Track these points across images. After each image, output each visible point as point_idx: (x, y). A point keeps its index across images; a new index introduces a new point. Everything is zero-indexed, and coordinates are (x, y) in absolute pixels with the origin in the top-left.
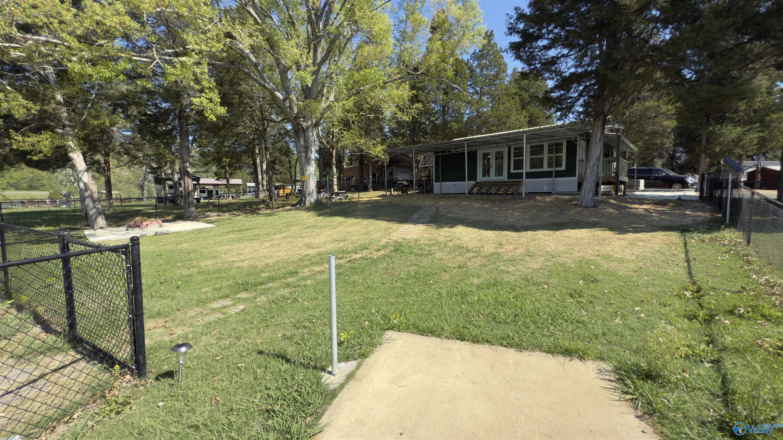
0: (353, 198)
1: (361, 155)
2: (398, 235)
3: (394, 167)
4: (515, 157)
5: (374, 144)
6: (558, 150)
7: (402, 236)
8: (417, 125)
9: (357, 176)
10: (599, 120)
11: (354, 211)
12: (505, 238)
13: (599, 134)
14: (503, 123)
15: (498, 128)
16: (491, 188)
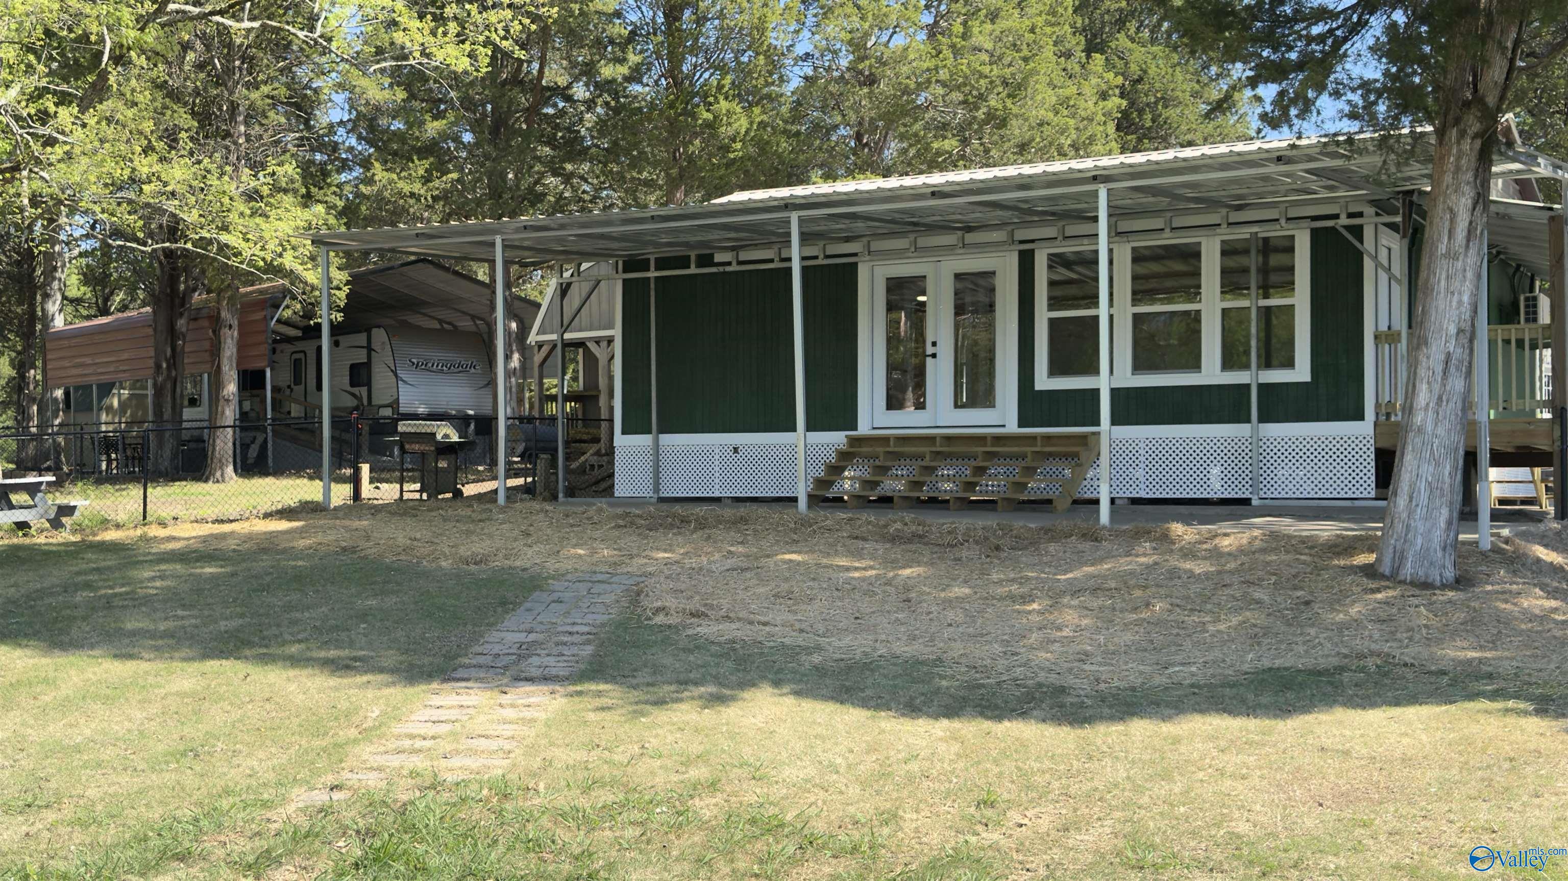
0: (105, 523)
1: (169, 253)
2: (395, 761)
3: (379, 336)
4: (1054, 303)
5: (252, 196)
6: (1274, 278)
7: (419, 763)
8: (524, 101)
9: (137, 384)
10: (1462, 134)
11: (109, 604)
12: (1009, 766)
13: (1463, 202)
14: (990, 116)
15: (965, 142)
16: (930, 470)
